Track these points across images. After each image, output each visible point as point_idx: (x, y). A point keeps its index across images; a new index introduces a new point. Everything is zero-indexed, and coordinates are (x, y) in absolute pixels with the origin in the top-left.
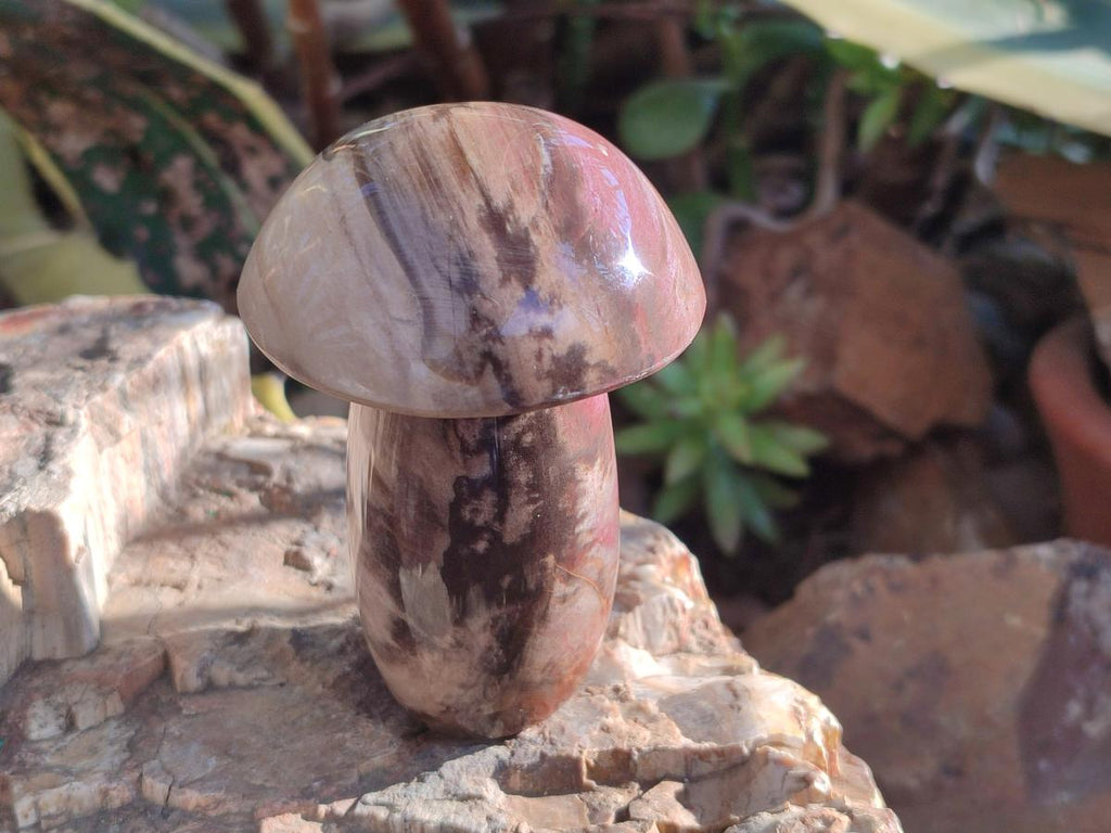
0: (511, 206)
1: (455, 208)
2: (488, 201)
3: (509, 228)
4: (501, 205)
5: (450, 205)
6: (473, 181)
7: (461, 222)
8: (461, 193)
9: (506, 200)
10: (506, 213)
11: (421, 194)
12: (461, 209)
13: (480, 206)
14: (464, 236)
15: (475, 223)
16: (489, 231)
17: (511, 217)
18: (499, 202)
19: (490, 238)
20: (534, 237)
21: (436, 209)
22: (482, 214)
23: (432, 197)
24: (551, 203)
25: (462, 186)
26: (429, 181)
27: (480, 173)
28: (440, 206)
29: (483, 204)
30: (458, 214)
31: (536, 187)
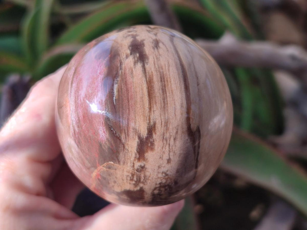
0: (135, 63)
1: (156, 66)
2: (144, 67)
3: (138, 55)
4: (139, 64)
5: (159, 68)
6: (148, 76)
7: (156, 60)
8: (153, 72)
9: (137, 66)
10: (138, 61)
11: (168, 76)
12: (154, 64)
13: (147, 65)
14: (155, 55)
15: (150, 58)
16: (145, 55)
17: (136, 59)
18: (139, 65)
19: (146, 52)
20: (129, 52)
21: (164, 67)
22: (147, 61)
23: (164, 73)
24: (119, 65)
25: (152, 75)
26: (164, 81)
27: (144, 79)
28: (162, 68)
29: (146, 65)
30: (156, 63)
31: (123, 72)
